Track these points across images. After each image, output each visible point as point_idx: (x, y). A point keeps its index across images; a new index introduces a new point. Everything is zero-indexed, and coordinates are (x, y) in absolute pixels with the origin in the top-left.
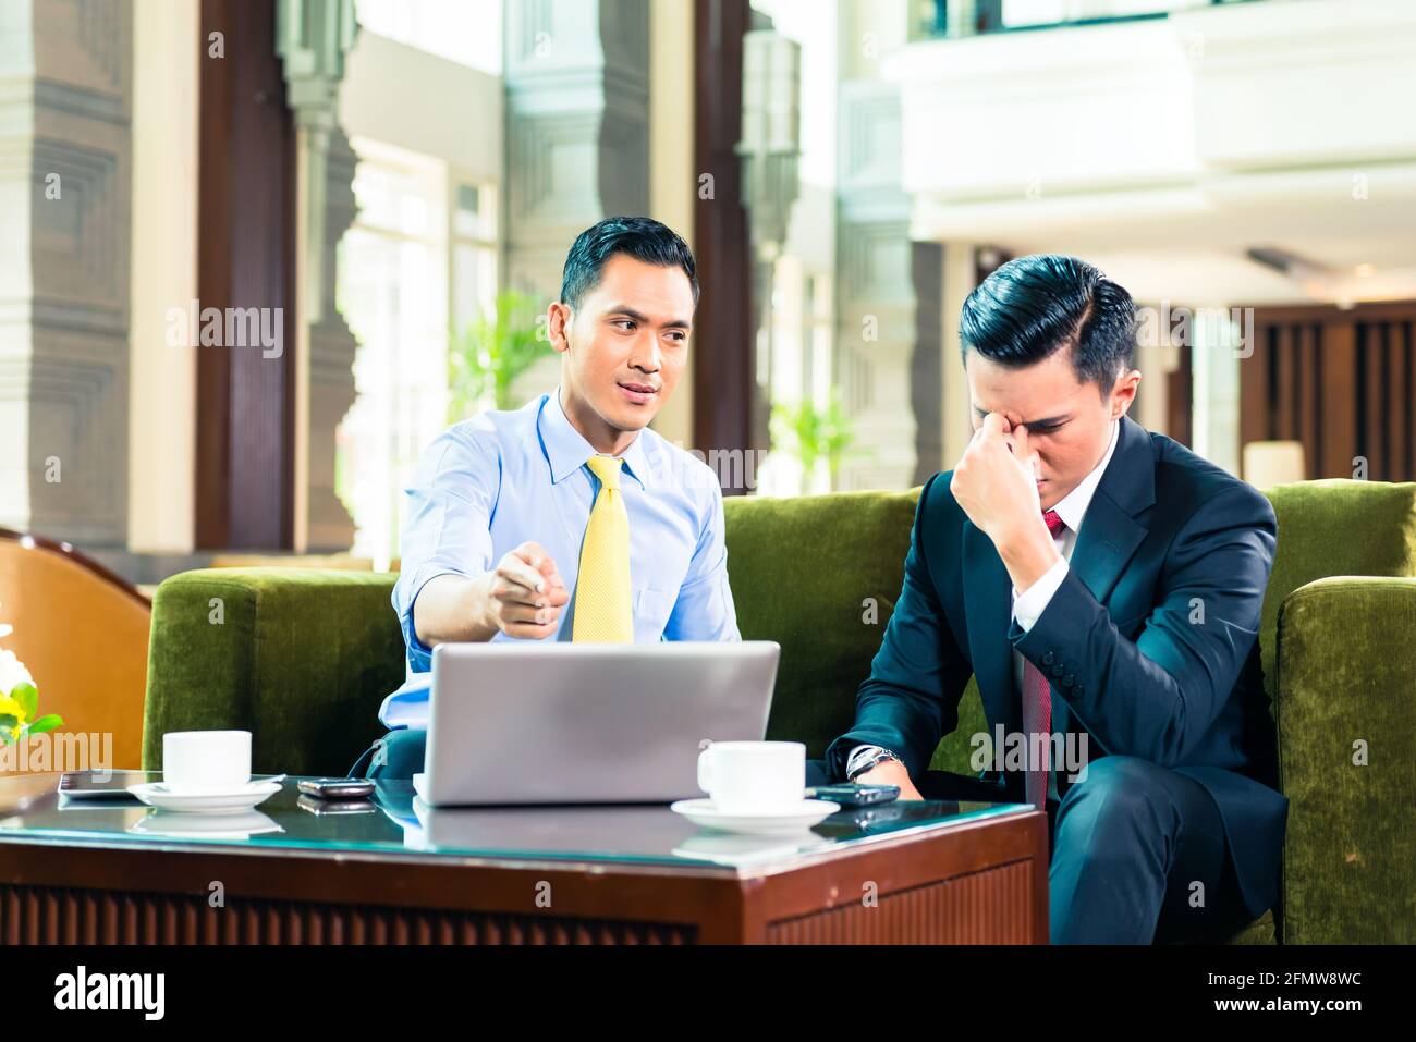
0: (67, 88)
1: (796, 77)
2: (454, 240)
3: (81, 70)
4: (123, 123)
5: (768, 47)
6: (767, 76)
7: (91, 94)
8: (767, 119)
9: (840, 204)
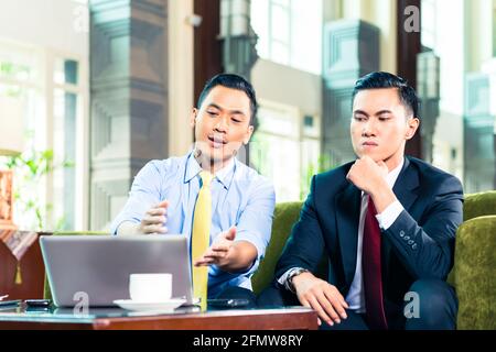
0: (142, 81)
1: (438, 70)
2: (302, 137)
3: (148, 74)
4: (164, 93)
5: (426, 60)
6: (426, 70)
7: (152, 83)
8: (425, 85)
9: (465, 122)
